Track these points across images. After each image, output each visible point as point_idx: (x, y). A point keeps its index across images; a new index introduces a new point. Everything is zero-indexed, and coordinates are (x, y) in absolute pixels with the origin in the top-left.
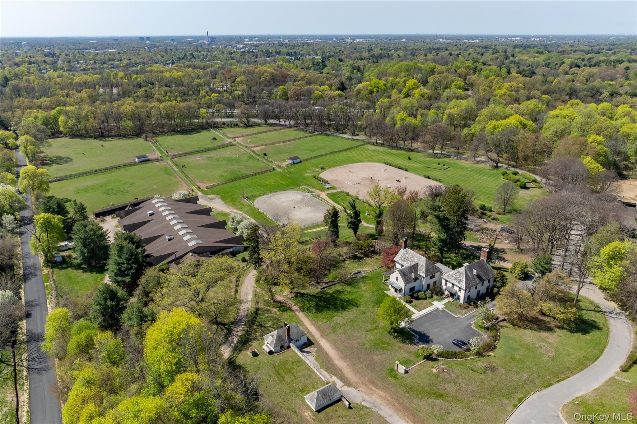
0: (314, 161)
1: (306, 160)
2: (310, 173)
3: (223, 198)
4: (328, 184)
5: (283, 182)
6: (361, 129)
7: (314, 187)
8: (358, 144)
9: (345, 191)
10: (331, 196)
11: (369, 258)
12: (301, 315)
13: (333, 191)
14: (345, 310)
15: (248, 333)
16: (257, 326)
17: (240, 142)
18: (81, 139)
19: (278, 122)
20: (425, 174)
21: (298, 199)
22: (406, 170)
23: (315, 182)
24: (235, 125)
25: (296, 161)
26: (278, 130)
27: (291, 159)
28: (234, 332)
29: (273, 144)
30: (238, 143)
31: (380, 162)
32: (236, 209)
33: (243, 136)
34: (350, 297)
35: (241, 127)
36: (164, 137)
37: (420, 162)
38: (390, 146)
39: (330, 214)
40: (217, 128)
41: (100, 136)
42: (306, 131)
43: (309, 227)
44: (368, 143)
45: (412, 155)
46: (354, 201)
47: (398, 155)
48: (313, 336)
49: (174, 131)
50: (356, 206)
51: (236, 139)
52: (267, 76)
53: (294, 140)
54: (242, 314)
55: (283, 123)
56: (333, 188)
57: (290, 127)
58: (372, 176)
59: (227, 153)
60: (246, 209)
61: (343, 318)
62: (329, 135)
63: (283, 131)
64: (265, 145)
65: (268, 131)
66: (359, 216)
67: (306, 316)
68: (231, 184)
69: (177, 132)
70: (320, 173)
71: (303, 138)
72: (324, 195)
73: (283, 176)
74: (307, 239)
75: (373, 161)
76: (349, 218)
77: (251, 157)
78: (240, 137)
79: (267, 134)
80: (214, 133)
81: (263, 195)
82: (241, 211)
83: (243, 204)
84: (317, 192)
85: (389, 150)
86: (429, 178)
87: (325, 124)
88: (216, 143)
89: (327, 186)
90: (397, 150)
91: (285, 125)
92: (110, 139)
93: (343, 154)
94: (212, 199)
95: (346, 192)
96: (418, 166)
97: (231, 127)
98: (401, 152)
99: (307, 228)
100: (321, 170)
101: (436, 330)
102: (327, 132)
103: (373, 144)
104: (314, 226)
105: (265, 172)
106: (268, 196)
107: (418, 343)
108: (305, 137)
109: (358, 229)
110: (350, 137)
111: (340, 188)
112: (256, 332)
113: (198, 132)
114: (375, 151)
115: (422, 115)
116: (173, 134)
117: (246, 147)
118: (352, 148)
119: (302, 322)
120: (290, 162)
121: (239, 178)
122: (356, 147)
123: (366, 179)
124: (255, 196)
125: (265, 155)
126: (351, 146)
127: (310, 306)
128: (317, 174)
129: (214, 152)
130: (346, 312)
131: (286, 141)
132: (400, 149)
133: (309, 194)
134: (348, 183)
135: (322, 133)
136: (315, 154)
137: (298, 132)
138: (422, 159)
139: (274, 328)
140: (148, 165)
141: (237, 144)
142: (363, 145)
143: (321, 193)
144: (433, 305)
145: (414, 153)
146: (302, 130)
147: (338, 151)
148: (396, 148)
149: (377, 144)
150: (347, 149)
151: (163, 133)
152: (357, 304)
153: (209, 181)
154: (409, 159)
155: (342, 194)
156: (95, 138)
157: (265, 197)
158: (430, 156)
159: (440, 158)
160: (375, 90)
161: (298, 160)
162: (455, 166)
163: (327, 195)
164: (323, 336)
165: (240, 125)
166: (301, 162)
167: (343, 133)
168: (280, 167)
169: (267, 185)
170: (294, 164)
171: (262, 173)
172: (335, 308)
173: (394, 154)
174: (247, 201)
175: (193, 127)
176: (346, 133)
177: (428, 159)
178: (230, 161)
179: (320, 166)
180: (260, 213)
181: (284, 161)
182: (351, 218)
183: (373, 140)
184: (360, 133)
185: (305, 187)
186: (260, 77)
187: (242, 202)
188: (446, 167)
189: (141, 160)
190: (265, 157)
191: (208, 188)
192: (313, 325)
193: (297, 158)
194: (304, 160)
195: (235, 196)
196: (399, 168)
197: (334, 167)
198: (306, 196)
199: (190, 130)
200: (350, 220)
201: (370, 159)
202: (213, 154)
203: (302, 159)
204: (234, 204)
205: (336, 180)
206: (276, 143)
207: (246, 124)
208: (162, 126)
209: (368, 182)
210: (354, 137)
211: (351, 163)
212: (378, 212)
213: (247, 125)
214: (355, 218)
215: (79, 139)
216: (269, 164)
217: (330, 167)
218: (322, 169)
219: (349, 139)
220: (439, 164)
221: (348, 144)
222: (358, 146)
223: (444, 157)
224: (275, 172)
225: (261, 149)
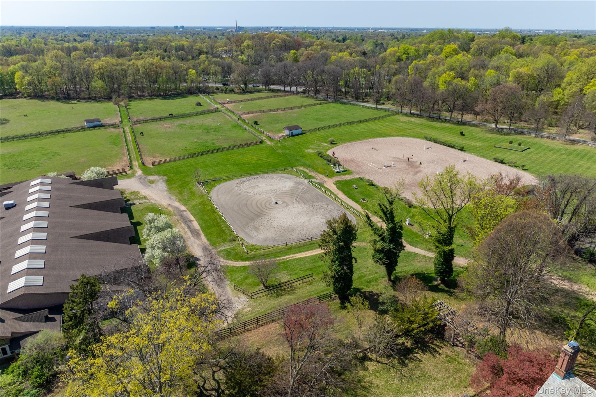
0: (322, 133)
1: (311, 131)
2: (313, 149)
3: (169, 182)
4: (339, 165)
5: (270, 160)
6: (388, 98)
7: (316, 170)
8: (384, 114)
9: (367, 178)
10: (343, 186)
11: (427, 356)
13: (347, 177)
17: (229, 108)
18: (40, 100)
19: (282, 88)
20: (494, 157)
21: (287, 189)
22: (462, 149)
23: (320, 162)
24: (230, 91)
25: (295, 132)
26: (281, 96)
27: (289, 128)
29: (270, 111)
30: (227, 109)
31: (418, 137)
32: (180, 200)
33: (234, 102)
35: (238, 93)
36: (141, 101)
37: (479, 139)
38: (430, 118)
39: (335, 233)
40: (209, 93)
41: (65, 98)
42: (317, 98)
43: (295, 247)
44: (398, 113)
45: (465, 129)
46: (391, 203)
47: (443, 129)
49: (155, 95)
50: (395, 213)
51: (226, 105)
52: (278, 42)
53: (298, 107)
55: (288, 89)
56: (346, 172)
57: (297, 93)
58: (410, 156)
59: (208, 120)
60: (194, 203)
62: (345, 103)
63: (287, 97)
64: (260, 112)
65: (268, 97)
66: (400, 235)
68: (192, 161)
69: (158, 96)
70: (328, 150)
71: (311, 105)
72: (330, 184)
73: (273, 151)
74: (284, 277)
75: (407, 136)
76: (377, 238)
77: (237, 126)
78: (231, 102)
79: (265, 100)
80: (202, 98)
81: (232, 178)
82: (185, 205)
83: (193, 194)
84: (321, 177)
85: (430, 123)
86: (502, 162)
87: (340, 91)
88: (200, 109)
89: (338, 169)
90: (441, 122)
91: (291, 91)
92: (75, 102)
93: (363, 125)
94: (151, 182)
95: (368, 181)
96: (478, 144)
97: (225, 93)
98: (448, 125)
99: (290, 249)
100: (330, 146)
102: (343, 100)
103: (406, 114)
104: (304, 245)
105: (248, 145)
106: (238, 181)
108: (314, 105)
109: (396, 263)
110: (374, 106)
111: (358, 173)
113: (183, 97)
114: (408, 123)
115: (476, 76)
116: (154, 99)
117: (234, 113)
118: (376, 119)
120: (287, 132)
121: (207, 152)
122: (382, 117)
123: (399, 160)
124: (218, 181)
125: (256, 123)
126: (375, 116)
128: (323, 151)
129: (192, 118)
131: (288, 109)
132: (446, 121)
133: (306, 181)
134: (371, 165)
135: (336, 100)
136: (324, 124)
137: (306, 99)
138: (481, 135)
140: (98, 132)
141: (225, 111)
142: (391, 115)
143: (326, 179)
145: (466, 127)
146: (312, 97)
147: (357, 122)
148: (439, 119)
149: (411, 115)
150: (370, 120)
151: (141, 97)
153: (163, 155)
154: (462, 134)
155: (361, 183)
156: (58, 100)
157: (233, 183)
158: (491, 131)
159: (508, 134)
160: (404, 57)
161: (299, 131)
162: (537, 146)
163: (337, 183)
165: (236, 90)
166: (302, 133)
167: (363, 102)
168: (271, 139)
169: (244, 164)
170: (293, 135)
171: (242, 146)
173: (436, 128)
174: (202, 189)
175: (179, 91)
176: (368, 102)
177: (490, 135)
178: (207, 130)
179: (330, 139)
180: (213, 211)
181: (280, 131)
182: (383, 239)
183: (406, 110)
184: (386, 103)
185: (301, 168)
186: (270, 44)
187: (194, 188)
188: (523, 147)
189: (91, 124)
190: (255, 126)
191: (154, 164)
193: (297, 127)
194: (307, 131)
195: (188, 179)
196: (449, 146)
197: (349, 141)
198: (300, 183)
199: (173, 94)
200: (379, 246)
201: (403, 133)
202: (188, 121)
203: (304, 129)
204: (180, 193)
205: (352, 161)
206: (274, 110)
207: (243, 90)
208: (142, 89)
209: (404, 165)
210: (378, 107)
211: (374, 137)
212: (444, 229)
213: (245, 91)
214: (391, 241)
215: (36, 101)
216: (259, 135)
217: (344, 141)
218: (332, 143)
219: (371, 108)
220: (511, 143)
221: (369, 114)
222: (385, 116)
223: (515, 134)
224: (263, 145)
225: (253, 116)
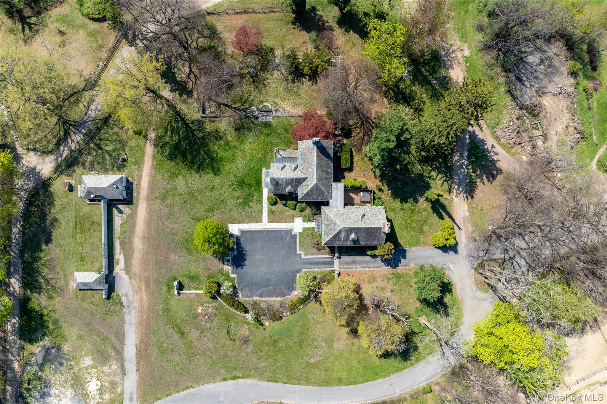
12: (149, 149)
14: (198, 172)
15: (80, 152)
16: (96, 145)
28: (69, 141)
34: (221, 153)
48: (138, 193)
54: (92, 114)
61: (187, 183)
67: (154, 156)
101: (260, 257)
107: (228, 261)
112: (89, 154)
119: (143, 163)
127: (168, 143)
130: (197, 176)
139: (110, 155)
144: (293, 221)
152: (219, 169)
164: (148, 198)
172: (192, 162)
192: (151, 175)
